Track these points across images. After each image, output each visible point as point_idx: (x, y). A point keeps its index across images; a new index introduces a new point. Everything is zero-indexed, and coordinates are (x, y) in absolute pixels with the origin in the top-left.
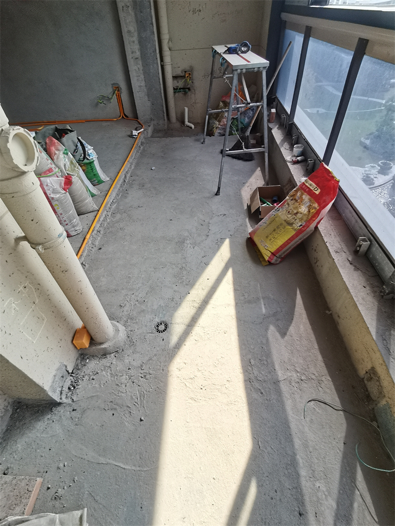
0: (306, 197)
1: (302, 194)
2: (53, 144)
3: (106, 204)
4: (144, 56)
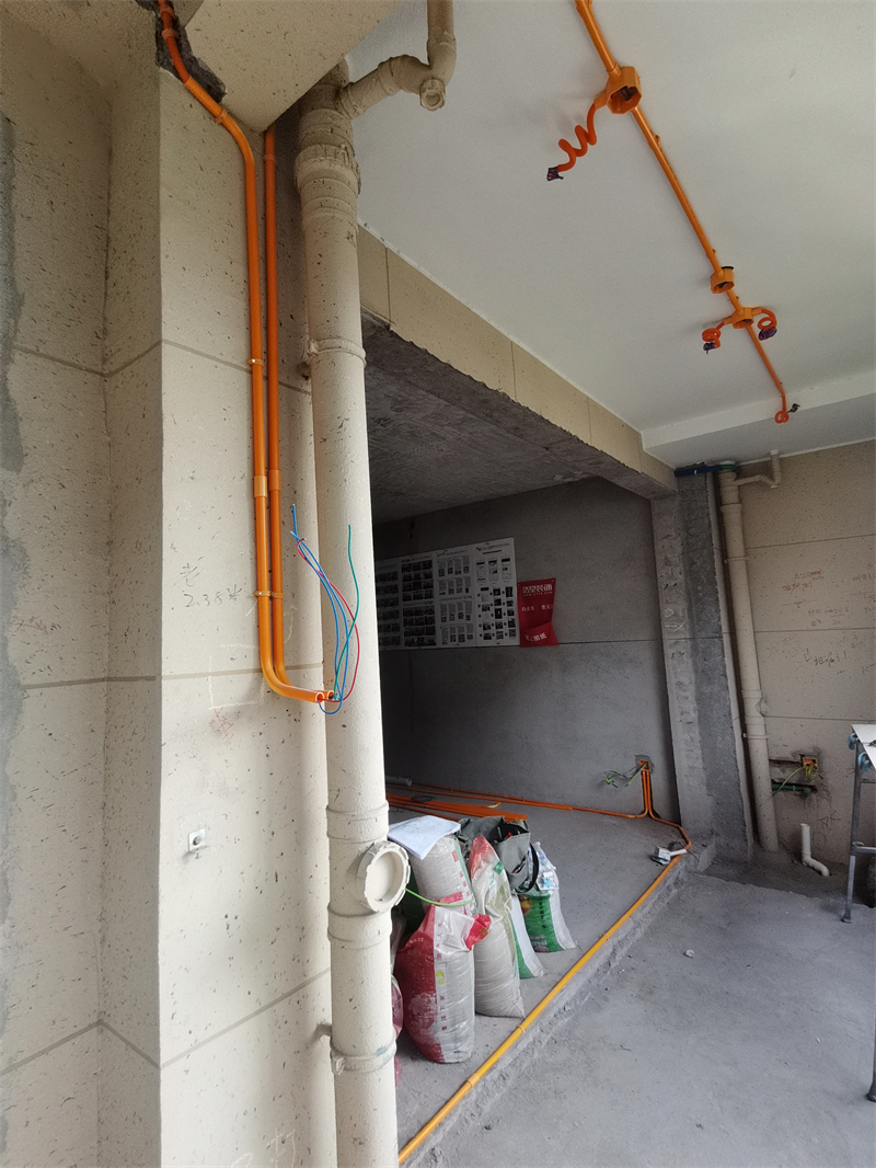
3: (547, 1010)
4: (704, 720)
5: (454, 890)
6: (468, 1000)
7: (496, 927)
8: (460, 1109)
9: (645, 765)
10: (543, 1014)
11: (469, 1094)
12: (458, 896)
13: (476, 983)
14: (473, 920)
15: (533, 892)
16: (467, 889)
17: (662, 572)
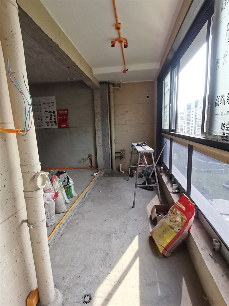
0: (179, 212)
1: (176, 210)
2: (55, 178)
3: (72, 209)
4: (104, 145)
5: (49, 188)
6: (54, 211)
7: (60, 194)
8: (54, 235)
9: (90, 156)
10: (71, 210)
11: (56, 230)
12: (50, 189)
13: (55, 207)
14: (54, 194)
15: (68, 186)
16: (52, 187)
17: (96, 109)
